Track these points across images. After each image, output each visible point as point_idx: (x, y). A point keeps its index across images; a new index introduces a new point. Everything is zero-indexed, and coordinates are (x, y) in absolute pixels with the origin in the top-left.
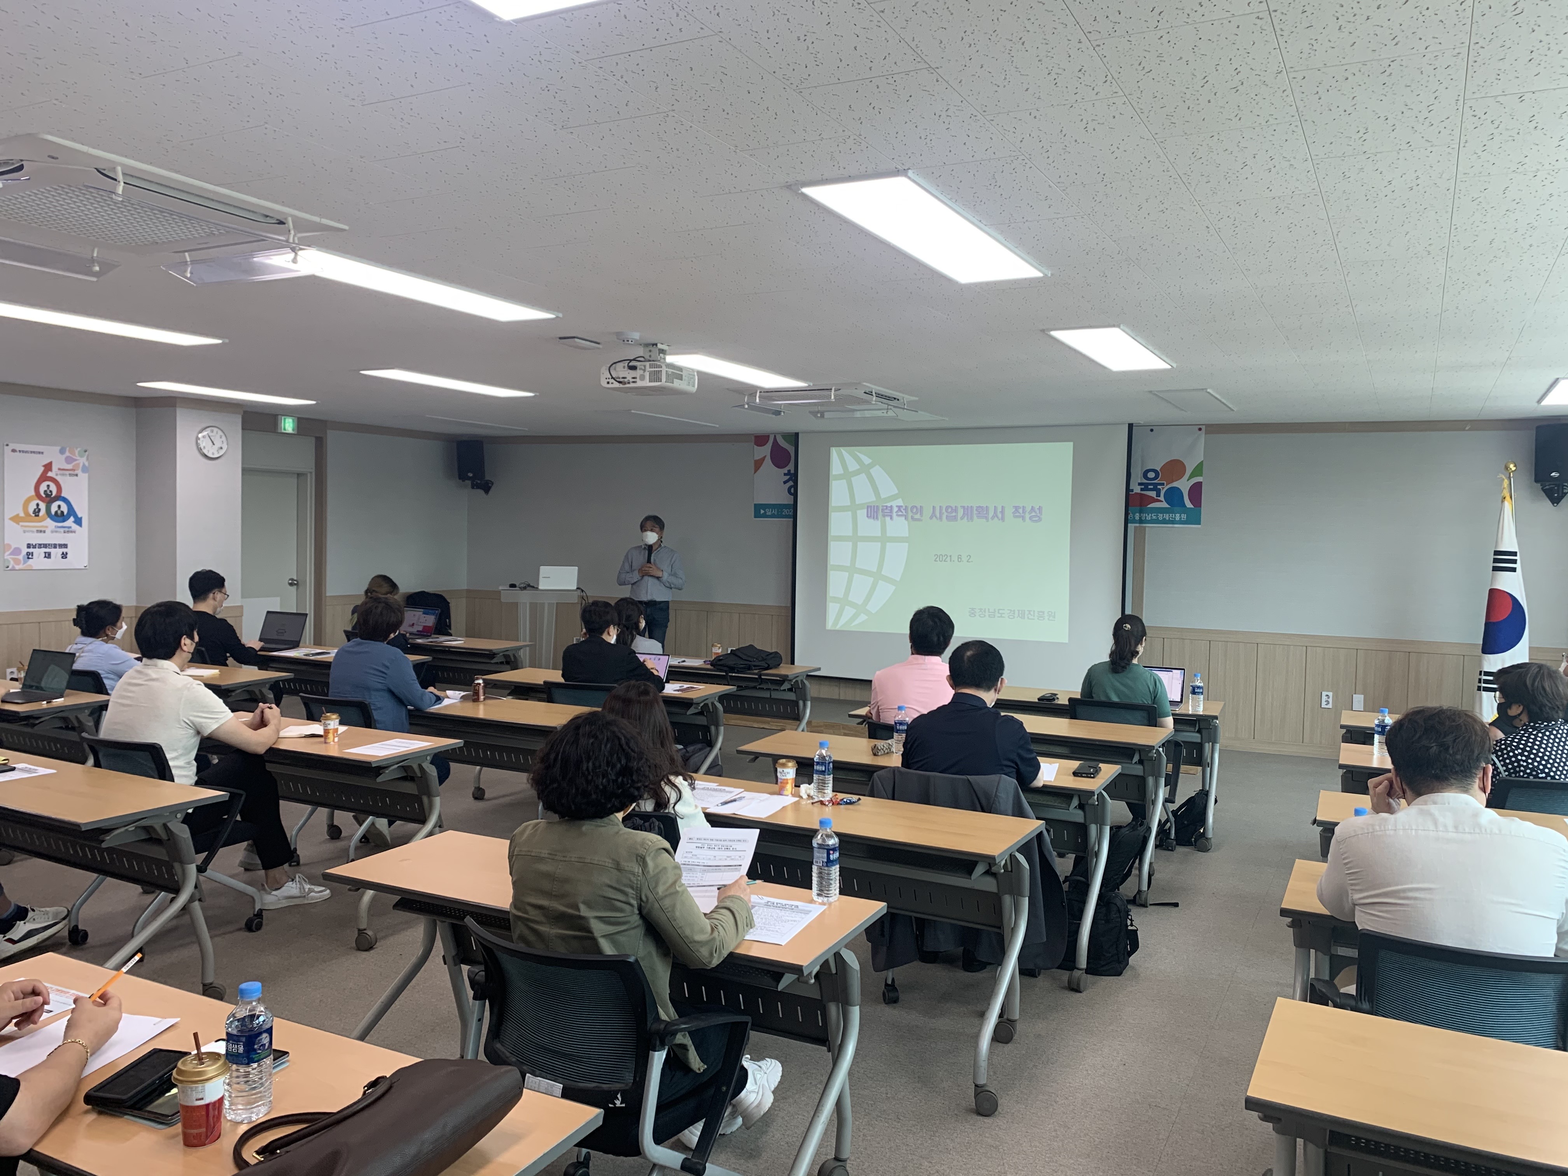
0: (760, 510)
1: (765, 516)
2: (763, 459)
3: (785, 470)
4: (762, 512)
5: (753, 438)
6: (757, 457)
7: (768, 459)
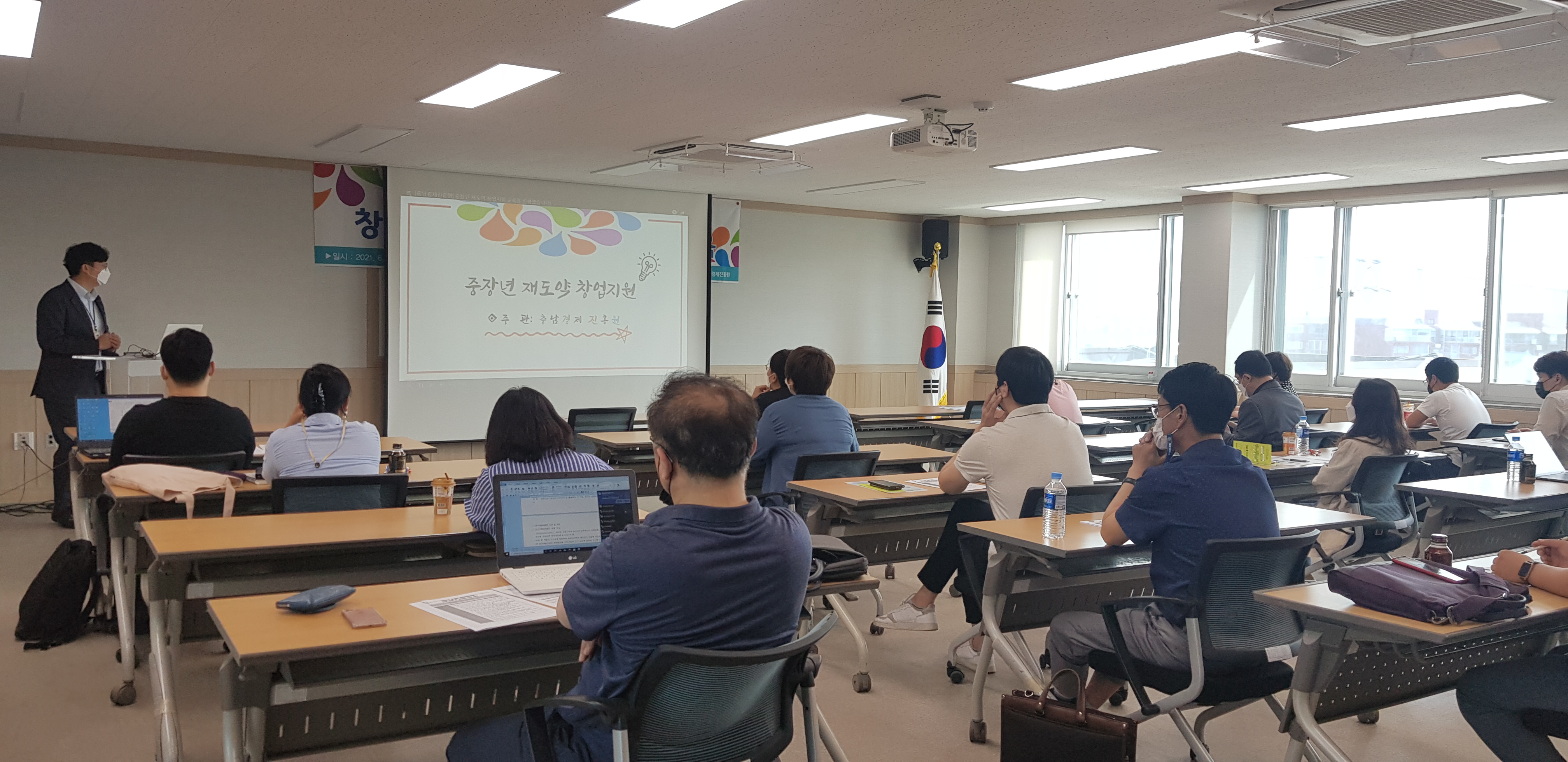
0: (321, 254)
1: (331, 261)
2: (326, 193)
3: (358, 208)
4: (328, 256)
5: (312, 166)
6: (317, 190)
7: (334, 193)
